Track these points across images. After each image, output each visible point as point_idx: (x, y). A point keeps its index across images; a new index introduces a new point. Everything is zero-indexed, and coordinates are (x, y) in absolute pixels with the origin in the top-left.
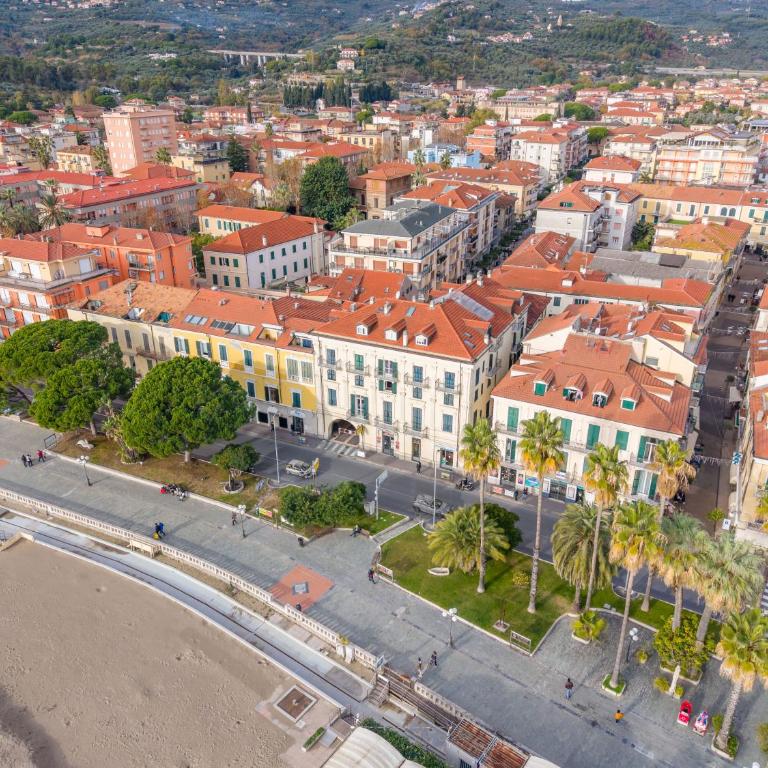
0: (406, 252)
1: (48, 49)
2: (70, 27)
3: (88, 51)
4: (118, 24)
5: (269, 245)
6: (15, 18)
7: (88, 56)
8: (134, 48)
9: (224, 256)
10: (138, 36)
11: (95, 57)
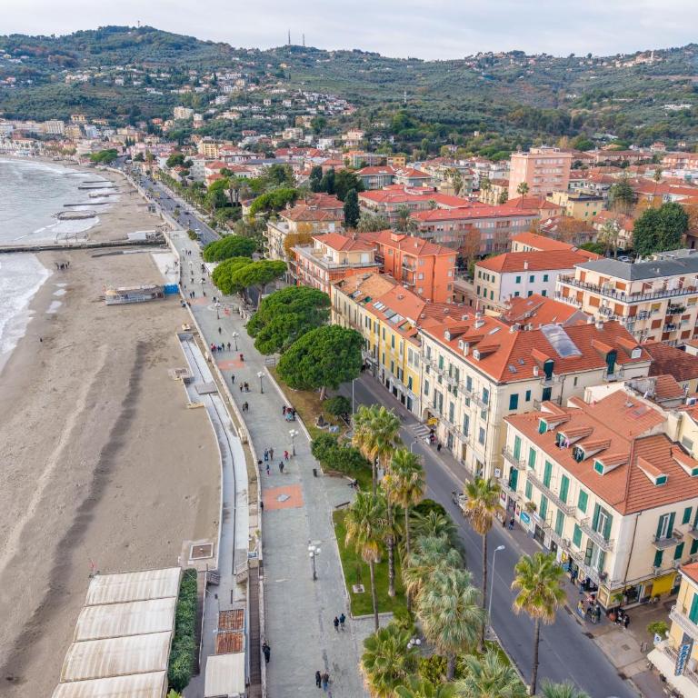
0: (623, 294)
1: (579, 102)
2: (609, 82)
3: (612, 103)
4: (649, 79)
5: (529, 269)
6: (567, 77)
7: (609, 108)
8: (654, 100)
9: (488, 272)
10: (662, 90)
11: (616, 108)
